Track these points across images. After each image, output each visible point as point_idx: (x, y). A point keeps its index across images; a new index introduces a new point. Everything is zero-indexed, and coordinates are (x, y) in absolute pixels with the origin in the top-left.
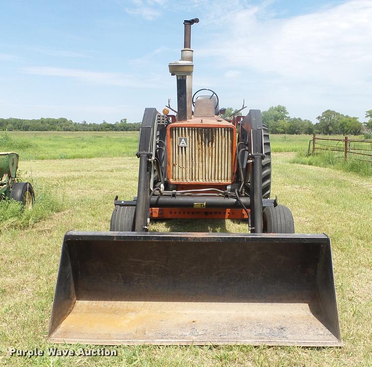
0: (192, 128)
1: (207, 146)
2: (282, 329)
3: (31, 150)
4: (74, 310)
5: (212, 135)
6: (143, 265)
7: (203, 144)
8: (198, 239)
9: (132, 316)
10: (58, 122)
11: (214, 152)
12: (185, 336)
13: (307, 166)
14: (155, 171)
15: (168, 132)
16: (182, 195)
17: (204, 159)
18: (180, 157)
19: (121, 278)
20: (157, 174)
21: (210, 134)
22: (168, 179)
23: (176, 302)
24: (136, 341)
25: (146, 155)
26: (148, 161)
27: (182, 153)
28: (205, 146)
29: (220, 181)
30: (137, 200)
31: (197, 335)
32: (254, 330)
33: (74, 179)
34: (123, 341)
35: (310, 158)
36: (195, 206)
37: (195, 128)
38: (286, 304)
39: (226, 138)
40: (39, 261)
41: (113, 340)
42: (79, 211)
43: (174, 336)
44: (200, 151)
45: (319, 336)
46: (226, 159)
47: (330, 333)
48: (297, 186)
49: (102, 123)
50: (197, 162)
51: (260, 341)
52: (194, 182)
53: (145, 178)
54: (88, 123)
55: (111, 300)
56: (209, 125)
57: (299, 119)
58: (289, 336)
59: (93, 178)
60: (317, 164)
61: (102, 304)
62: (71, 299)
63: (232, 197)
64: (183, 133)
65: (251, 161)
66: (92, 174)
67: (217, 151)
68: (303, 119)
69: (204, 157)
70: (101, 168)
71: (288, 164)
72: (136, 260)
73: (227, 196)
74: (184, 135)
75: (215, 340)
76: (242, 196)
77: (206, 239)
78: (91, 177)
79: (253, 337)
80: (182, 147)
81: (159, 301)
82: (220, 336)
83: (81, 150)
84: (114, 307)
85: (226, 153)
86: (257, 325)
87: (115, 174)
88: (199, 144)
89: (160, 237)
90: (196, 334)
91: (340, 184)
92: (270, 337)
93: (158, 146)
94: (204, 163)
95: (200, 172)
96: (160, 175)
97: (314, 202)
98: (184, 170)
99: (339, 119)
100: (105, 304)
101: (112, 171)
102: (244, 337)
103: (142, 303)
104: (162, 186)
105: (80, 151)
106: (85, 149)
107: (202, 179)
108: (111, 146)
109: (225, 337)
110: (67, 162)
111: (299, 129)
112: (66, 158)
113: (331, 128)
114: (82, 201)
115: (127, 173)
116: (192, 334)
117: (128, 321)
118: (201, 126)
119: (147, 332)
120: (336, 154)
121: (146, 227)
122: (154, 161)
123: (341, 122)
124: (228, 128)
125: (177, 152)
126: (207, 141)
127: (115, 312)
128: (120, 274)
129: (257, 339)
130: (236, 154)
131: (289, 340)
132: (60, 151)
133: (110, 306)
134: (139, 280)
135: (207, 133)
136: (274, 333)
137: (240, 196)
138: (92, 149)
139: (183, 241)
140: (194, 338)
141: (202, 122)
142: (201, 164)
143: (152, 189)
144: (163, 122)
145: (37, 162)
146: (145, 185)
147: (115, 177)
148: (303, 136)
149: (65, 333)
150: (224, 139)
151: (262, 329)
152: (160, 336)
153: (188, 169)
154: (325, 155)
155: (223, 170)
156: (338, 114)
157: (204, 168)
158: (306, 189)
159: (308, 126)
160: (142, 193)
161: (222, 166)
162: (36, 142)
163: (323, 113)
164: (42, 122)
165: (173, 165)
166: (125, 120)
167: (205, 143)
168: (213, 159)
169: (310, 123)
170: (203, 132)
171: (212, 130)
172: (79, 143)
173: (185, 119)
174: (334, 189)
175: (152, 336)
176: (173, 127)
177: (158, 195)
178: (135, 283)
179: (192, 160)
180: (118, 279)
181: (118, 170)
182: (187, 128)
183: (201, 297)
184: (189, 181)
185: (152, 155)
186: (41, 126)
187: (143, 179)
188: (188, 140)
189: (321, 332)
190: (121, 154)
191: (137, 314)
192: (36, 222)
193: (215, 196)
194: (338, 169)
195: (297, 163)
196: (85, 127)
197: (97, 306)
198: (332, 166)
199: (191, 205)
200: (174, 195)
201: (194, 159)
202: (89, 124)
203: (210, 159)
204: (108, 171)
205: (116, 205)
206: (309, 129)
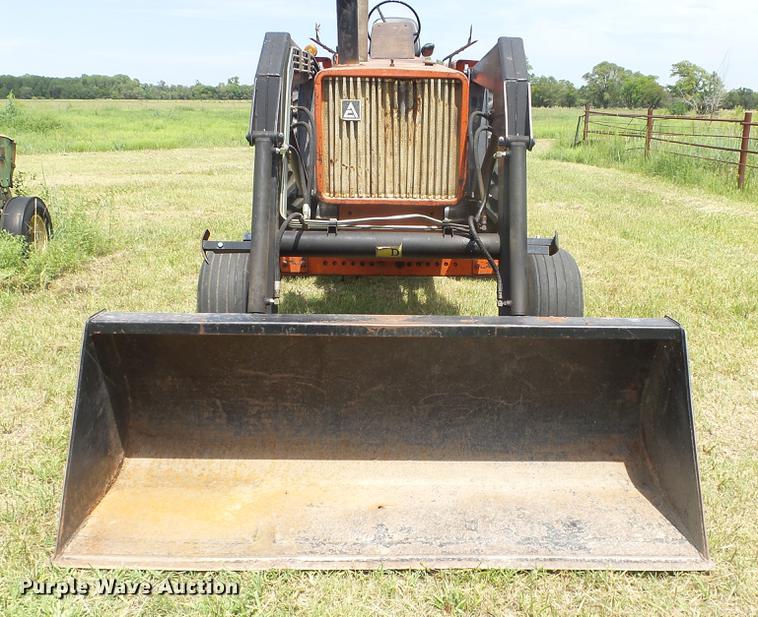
0: (371, 78)
1: (403, 118)
2: (574, 525)
3: (58, 134)
4: (120, 481)
5: (415, 94)
6: (267, 382)
7: (396, 115)
8: (390, 330)
9: (245, 495)
10: (113, 83)
11: (418, 134)
12: (362, 545)
13: (573, 165)
14: (290, 174)
15: (318, 87)
16: (351, 229)
17: (396, 149)
18: (344, 145)
19: (221, 410)
20: (294, 180)
21: (411, 93)
22: (319, 193)
23: (340, 459)
24: (254, 559)
25: (268, 139)
26: (274, 153)
27: (349, 135)
28: (399, 121)
29: (431, 198)
30: (251, 240)
31: (391, 544)
32: (513, 528)
33: (138, 188)
34: (224, 560)
35: (579, 149)
36: (379, 254)
37: (376, 78)
38: (575, 463)
39: (446, 101)
40: (54, 362)
41: (202, 559)
42: (143, 255)
43: (339, 547)
44: (389, 130)
45: (658, 543)
46: (446, 149)
47: (680, 535)
48: (561, 204)
49: (194, 84)
50: (382, 156)
51: (528, 557)
52: (374, 199)
53: (269, 191)
54: (169, 84)
55: (201, 456)
56: (408, 71)
57: (551, 78)
58: (590, 545)
59: (173, 186)
60: (592, 162)
61: (181, 466)
62: (112, 458)
63: (460, 233)
64: (352, 90)
65: (504, 154)
66: (173, 178)
67: (425, 131)
68: (557, 79)
69: (396, 144)
70: (190, 167)
71: (538, 161)
72: (252, 372)
73: (448, 232)
74: (352, 95)
75: (430, 557)
76: (482, 232)
77: (408, 332)
78: (170, 184)
79: (514, 547)
80: (348, 123)
81: (305, 459)
82: (441, 546)
83: (153, 133)
84: (206, 473)
85: (446, 135)
86: (518, 516)
87: (217, 179)
88: (386, 114)
89: (303, 326)
90: (387, 540)
91: (641, 200)
92: (550, 547)
93: (295, 121)
94: (396, 157)
95: (389, 178)
96: (300, 184)
97: (596, 234)
98: (353, 174)
99: (623, 78)
100: (187, 466)
101: (210, 173)
102: (493, 547)
103: (267, 463)
104: (306, 208)
105: (149, 136)
106: (162, 131)
107: (393, 192)
108: (209, 126)
109: (451, 548)
110: (127, 156)
111: (549, 97)
112: (125, 149)
113: (607, 96)
114: (151, 232)
115: (238, 177)
116: (378, 540)
117: (238, 507)
118: (390, 75)
119: (278, 536)
120: (629, 144)
121: (272, 301)
122: (287, 154)
123: (626, 84)
124: (450, 79)
125: (337, 132)
126: (403, 109)
127: (208, 483)
128: (218, 402)
129: (523, 554)
130: (468, 138)
131: (593, 555)
132: (114, 136)
133: (197, 472)
134: (259, 412)
135: (403, 90)
136: (557, 536)
137: (480, 231)
138: (173, 132)
139: (354, 335)
140: (385, 551)
141: (392, 65)
142: (389, 161)
143: (284, 216)
144: (306, 68)
145: (71, 156)
146: (267, 207)
147: (216, 186)
148: (557, 110)
149: (96, 539)
150: (441, 103)
151: (529, 525)
152: (307, 547)
153: (362, 171)
154: (608, 144)
155: (438, 173)
156: (621, 70)
157: (397, 168)
158: (578, 208)
159: (568, 91)
160: (260, 226)
161: (435, 165)
162: (69, 118)
163: (595, 68)
164: (85, 82)
165: (330, 161)
166: (236, 78)
167: (399, 112)
168: (417, 148)
169: (570, 86)
170: (396, 88)
171: (415, 84)
172: (150, 121)
173: (355, 58)
174: (631, 209)
175: (291, 548)
176: (328, 76)
177: (298, 229)
178: (252, 421)
179: (371, 150)
180: (214, 412)
181: (223, 171)
182: (359, 79)
183: (394, 450)
184: (365, 198)
185: (281, 140)
186: (84, 89)
187: (262, 195)
188: (361, 105)
189: (662, 535)
190: (228, 142)
191: (258, 489)
192: (55, 278)
193: (423, 230)
194: (632, 171)
195: (555, 159)
196: (162, 92)
197: (171, 469)
198: (621, 166)
199: (370, 251)
200: (332, 229)
201: (374, 149)
202: (170, 86)
203: (410, 147)
204: (203, 172)
205: (205, 250)
206: (568, 96)
